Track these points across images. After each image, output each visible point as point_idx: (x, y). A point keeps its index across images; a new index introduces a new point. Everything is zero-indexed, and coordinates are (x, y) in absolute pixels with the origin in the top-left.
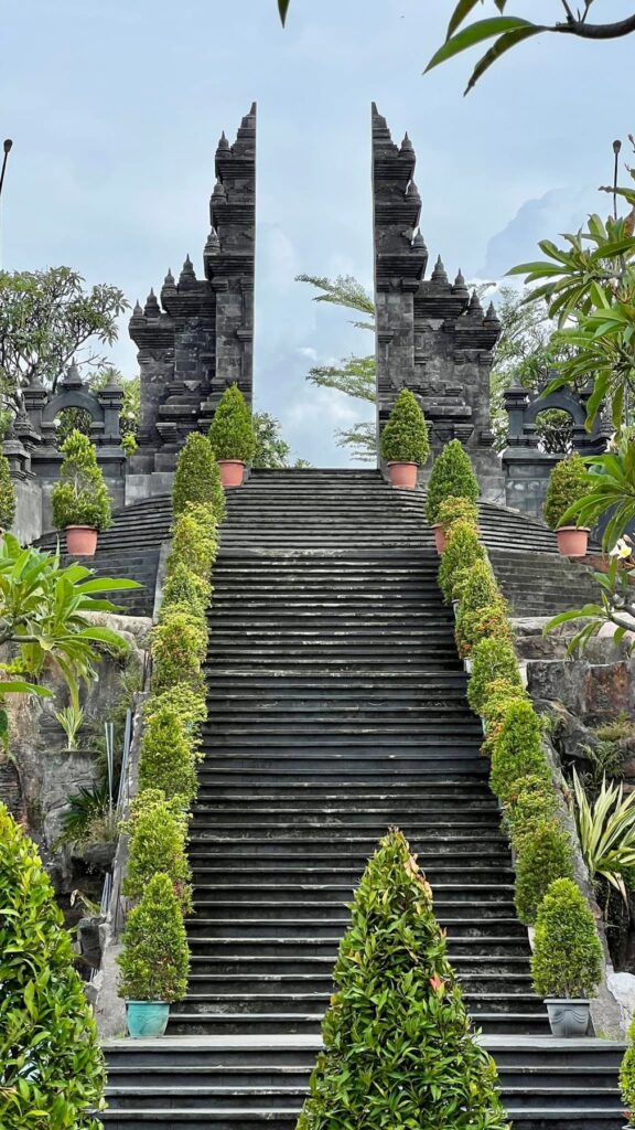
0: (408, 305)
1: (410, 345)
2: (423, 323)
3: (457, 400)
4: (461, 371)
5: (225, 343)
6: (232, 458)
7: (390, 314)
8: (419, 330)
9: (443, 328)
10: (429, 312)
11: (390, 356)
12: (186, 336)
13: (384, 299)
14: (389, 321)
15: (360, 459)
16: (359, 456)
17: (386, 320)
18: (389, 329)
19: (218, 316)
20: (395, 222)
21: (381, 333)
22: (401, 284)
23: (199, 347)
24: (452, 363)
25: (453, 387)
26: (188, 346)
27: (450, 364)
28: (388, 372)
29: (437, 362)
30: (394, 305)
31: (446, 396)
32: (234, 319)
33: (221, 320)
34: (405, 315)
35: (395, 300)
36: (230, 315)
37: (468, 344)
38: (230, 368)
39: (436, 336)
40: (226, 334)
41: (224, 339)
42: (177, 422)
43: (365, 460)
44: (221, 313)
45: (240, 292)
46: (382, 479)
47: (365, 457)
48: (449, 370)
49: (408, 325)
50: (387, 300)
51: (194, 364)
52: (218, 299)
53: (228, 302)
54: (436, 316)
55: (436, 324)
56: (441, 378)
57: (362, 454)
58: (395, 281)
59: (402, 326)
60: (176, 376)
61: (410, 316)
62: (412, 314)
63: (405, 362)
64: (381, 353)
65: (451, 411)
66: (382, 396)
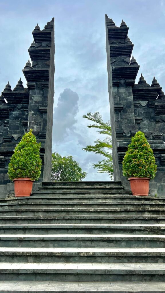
0: (129, 93)
1: (132, 112)
2: (137, 102)
3: (160, 141)
4: (159, 127)
5: (33, 114)
6: (22, 177)
7: (120, 97)
8: (136, 106)
9: (148, 105)
10: (140, 98)
11: (121, 118)
12: (15, 113)
13: (117, 90)
14: (120, 101)
15: (100, 172)
16: (99, 171)
17: (118, 100)
18: (120, 104)
19: (30, 101)
20: (120, 55)
21: (116, 106)
22: (125, 82)
23: (22, 118)
24: (154, 123)
25: (157, 134)
26: (17, 118)
27: (153, 123)
28: (120, 127)
29: (146, 122)
30: (122, 93)
31: (153, 139)
32: (39, 102)
33: (32, 103)
34: (128, 97)
35: (122, 90)
36: (36, 100)
37: (162, 112)
38: (35, 127)
39: (144, 109)
40: (33, 110)
41: (32, 112)
42: (5, 156)
43: (101, 172)
44: (32, 99)
45: (42, 89)
46: (123, 189)
47: (101, 171)
48: (153, 126)
49: (130, 102)
50: (118, 91)
51: (18, 127)
52: (30, 93)
53: (35, 94)
54: (143, 100)
55: (144, 103)
56: (149, 130)
57: (100, 171)
58: (122, 81)
59: (127, 103)
60: (9, 133)
61: (131, 98)
62: (132, 97)
63: (130, 121)
64: (116, 117)
65: (158, 147)
66: (118, 139)
